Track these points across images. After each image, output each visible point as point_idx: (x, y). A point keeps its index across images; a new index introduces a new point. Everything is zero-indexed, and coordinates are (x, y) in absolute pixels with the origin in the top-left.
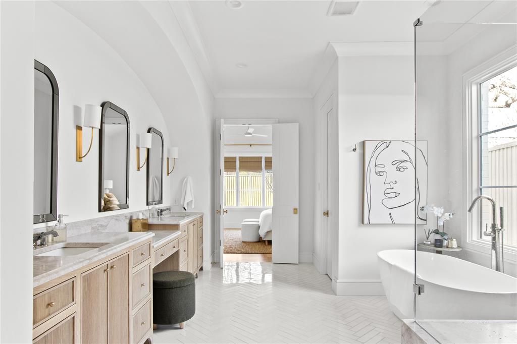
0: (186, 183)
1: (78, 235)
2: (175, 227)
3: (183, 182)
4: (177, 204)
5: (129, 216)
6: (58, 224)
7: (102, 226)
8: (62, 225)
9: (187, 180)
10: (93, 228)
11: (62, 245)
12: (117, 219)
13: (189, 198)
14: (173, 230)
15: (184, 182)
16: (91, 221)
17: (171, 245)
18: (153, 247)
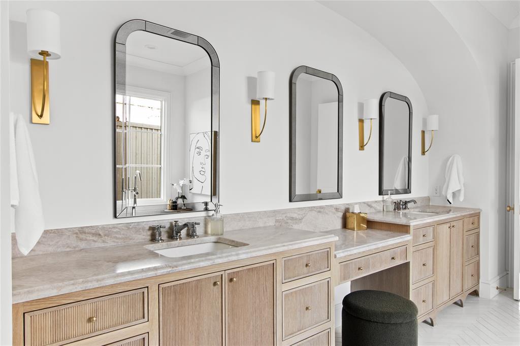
0: (452, 163)
1: (252, 228)
2: (403, 229)
3: (447, 163)
4: (438, 195)
5: (343, 208)
6: (215, 214)
7: (292, 219)
8: (219, 216)
9: (453, 160)
10: (277, 221)
11: (213, 238)
12: (319, 212)
13: (454, 186)
14: (400, 232)
15: (449, 163)
16: (275, 212)
17: (388, 254)
18: (335, 256)
